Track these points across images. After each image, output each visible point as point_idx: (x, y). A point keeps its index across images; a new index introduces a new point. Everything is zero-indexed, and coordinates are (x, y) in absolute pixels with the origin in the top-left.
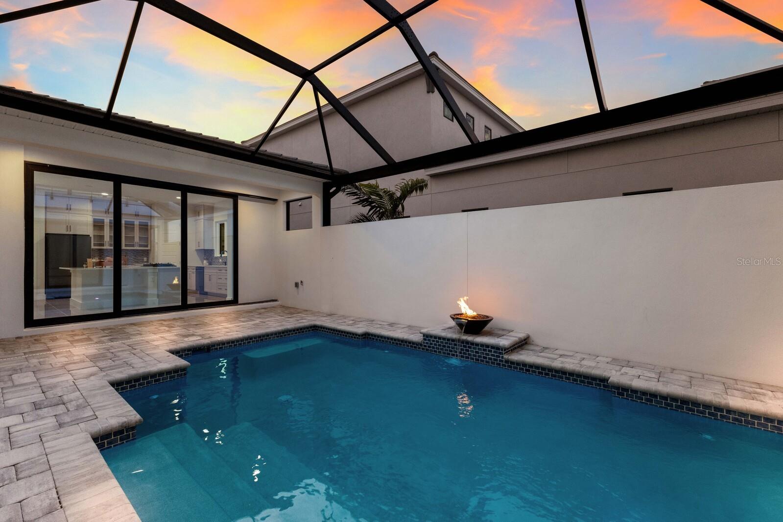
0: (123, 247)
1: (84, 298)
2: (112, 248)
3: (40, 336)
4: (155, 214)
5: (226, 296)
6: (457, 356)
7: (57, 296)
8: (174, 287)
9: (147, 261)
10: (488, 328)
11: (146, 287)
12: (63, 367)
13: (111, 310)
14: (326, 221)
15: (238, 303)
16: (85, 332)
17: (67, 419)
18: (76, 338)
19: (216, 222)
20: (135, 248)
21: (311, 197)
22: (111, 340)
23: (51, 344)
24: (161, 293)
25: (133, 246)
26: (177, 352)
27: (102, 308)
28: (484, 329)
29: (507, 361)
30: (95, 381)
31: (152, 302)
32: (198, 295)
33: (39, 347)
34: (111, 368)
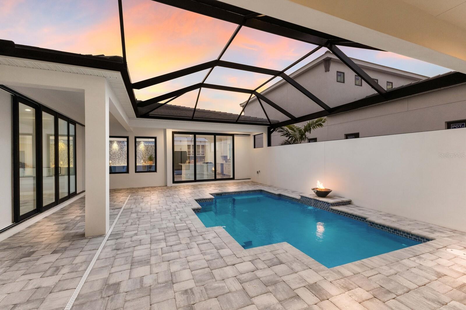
0: (197, 156)
1: (186, 174)
2: (194, 156)
3: (176, 186)
4: (207, 141)
5: (230, 176)
6: (312, 205)
7: (177, 173)
8: (212, 171)
9: (204, 161)
10: (330, 194)
11: (203, 171)
12: (184, 195)
13: (194, 180)
14: (269, 144)
15: (234, 179)
16: (187, 186)
17: (186, 205)
18: (185, 188)
19: (228, 144)
20: (200, 156)
21: (263, 134)
22: (194, 189)
23: (179, 189)
24: (208, 174)
25: (199, 155)
26: (211, 194)
27: (190, 179)
28: (328, 195)
29: (332, 209)
30: (191, 199)
31: (205, 178)
32: (222, 175)
33: (177, 189)
34: (195, 196)
